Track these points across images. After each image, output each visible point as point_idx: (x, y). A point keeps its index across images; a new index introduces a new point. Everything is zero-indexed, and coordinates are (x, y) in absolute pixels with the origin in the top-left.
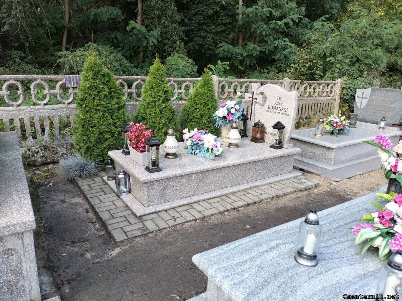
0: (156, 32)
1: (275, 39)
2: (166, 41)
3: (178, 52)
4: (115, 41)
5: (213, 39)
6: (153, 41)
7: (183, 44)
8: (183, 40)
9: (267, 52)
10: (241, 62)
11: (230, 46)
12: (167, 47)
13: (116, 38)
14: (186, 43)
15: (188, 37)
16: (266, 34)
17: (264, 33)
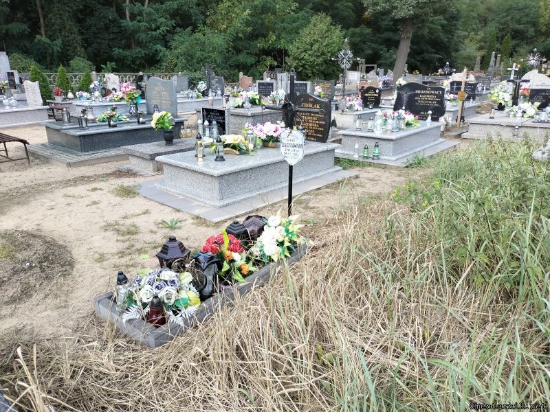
0: (59, 42)
1: (155, 44)
2: (69, 48)
3: (79, 56)
4: (24, 48)
5: (108, 44)
6: (57, 49)
7: (83, 50)
8: (82, 46)
9: (151, 54)
10: (133, 62)
11: (121, 51)
12: (70, 52)
13: (25, 46)
14: (85, 48)
15: (87, 43)
16: (146, 42)
17: (144, 41)
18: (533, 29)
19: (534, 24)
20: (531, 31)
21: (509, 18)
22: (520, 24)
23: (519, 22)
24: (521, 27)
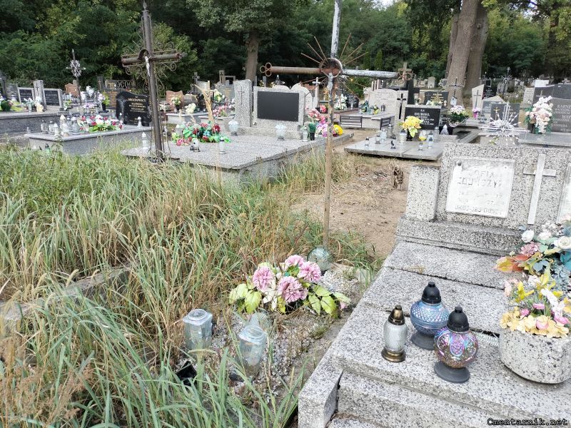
18: (407, 46)
19: (408, 42)
20: (406, 48)
21: (387, 34)
22: (396, 41)
23: (395, 38)
24: (397, 44)
